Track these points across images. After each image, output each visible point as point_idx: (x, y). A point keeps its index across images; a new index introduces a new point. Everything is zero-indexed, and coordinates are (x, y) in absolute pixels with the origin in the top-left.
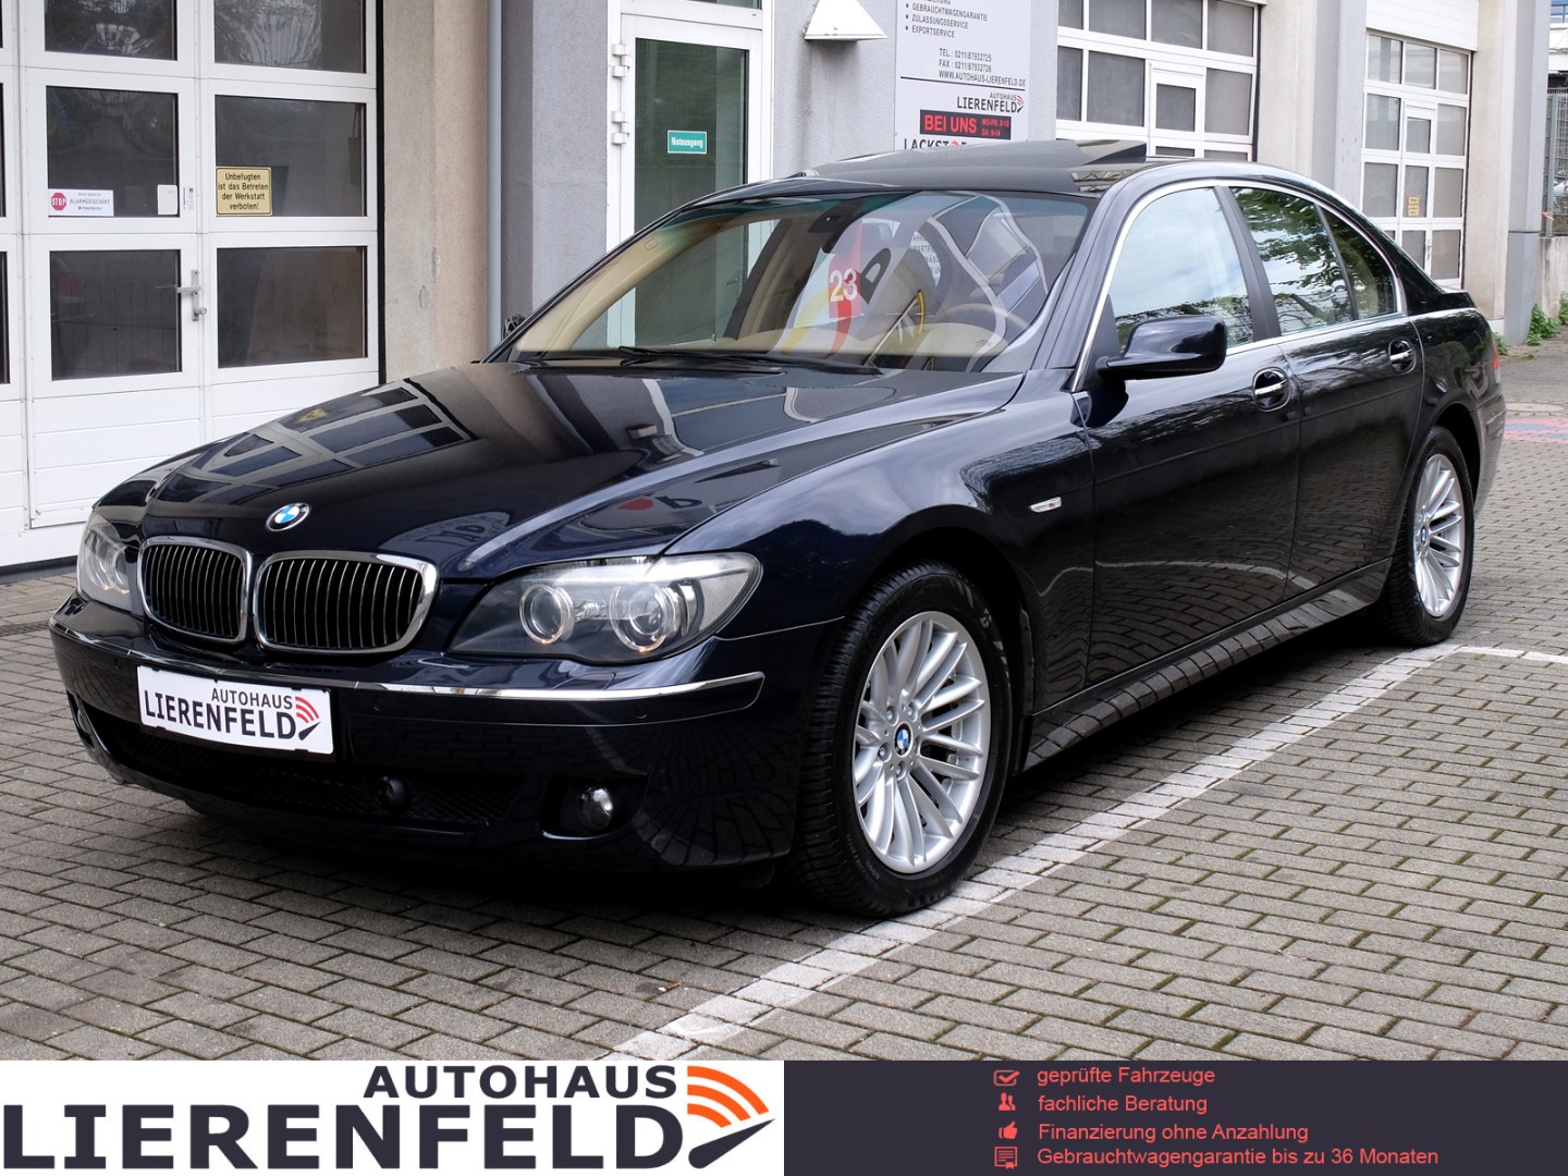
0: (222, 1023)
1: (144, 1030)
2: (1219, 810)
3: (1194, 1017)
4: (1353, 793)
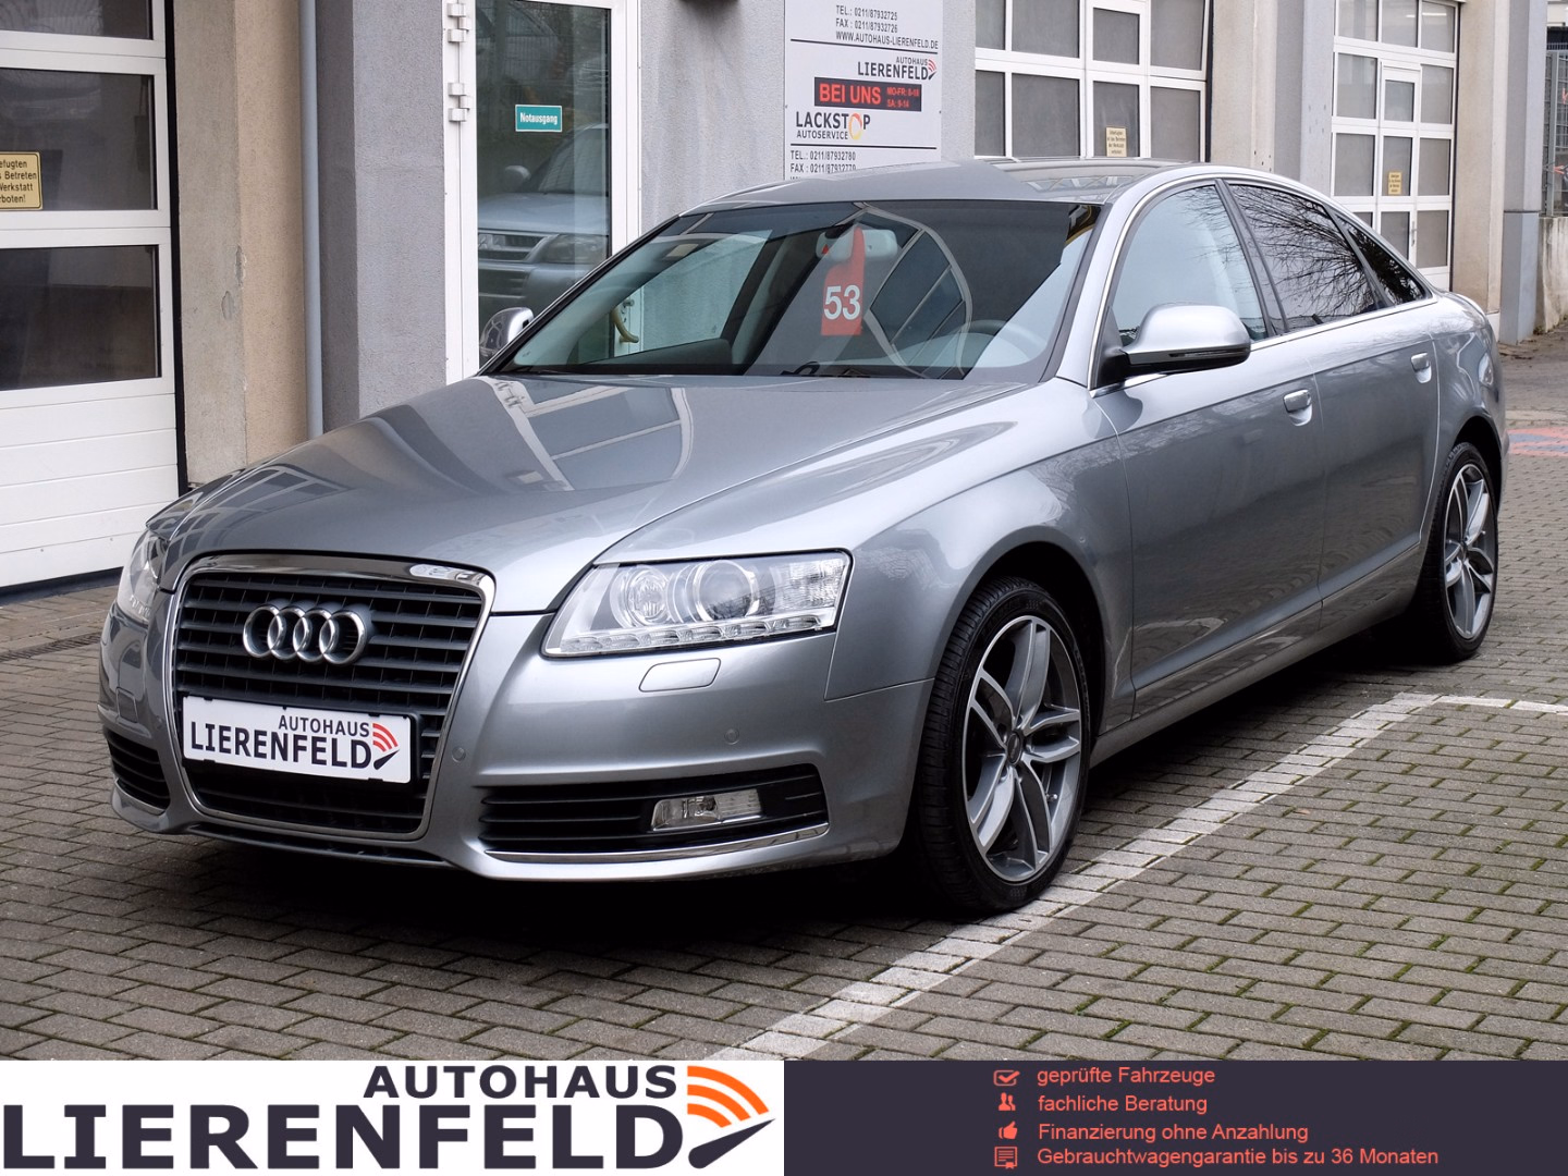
2: (1158, 892)
4: (1312, 869)
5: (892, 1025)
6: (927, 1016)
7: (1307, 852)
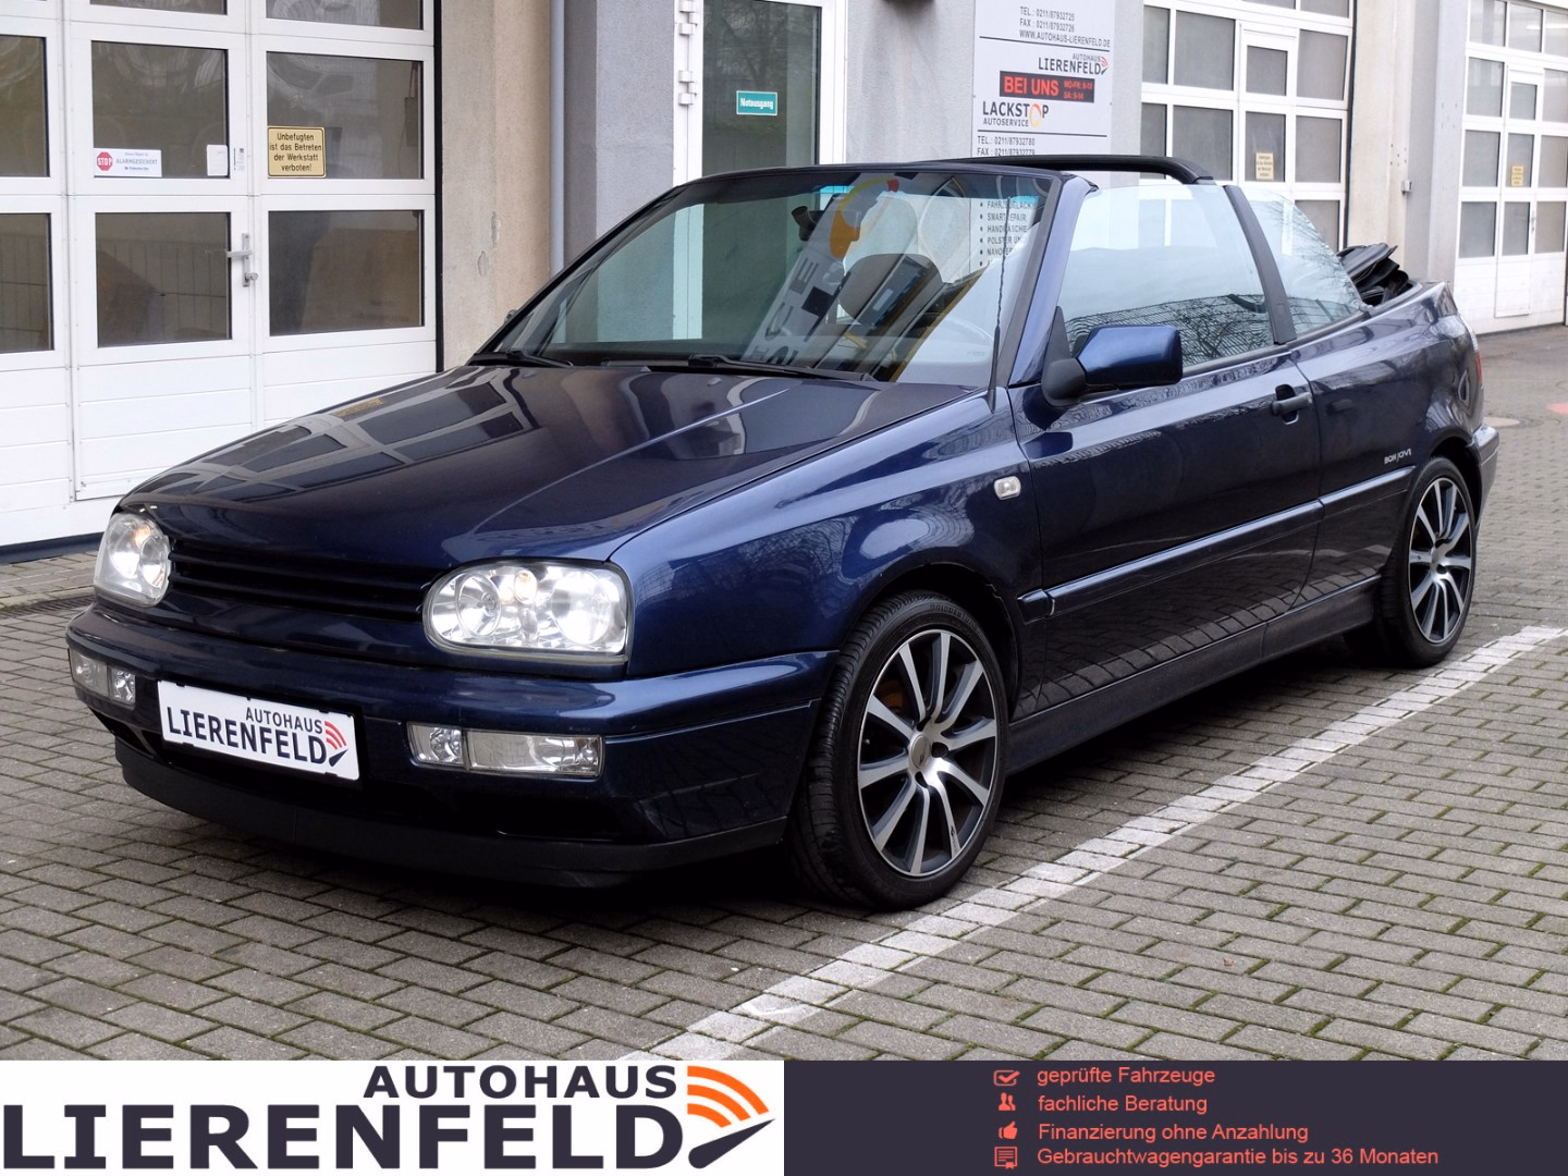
0: (282, 1000)
1: (202, 1006)
2: (1313, 793)
3: (1287, 1002)
4: (1452, 777)
5: (1075, 900)
6: (1106, 894)
7: (1446, 763)
